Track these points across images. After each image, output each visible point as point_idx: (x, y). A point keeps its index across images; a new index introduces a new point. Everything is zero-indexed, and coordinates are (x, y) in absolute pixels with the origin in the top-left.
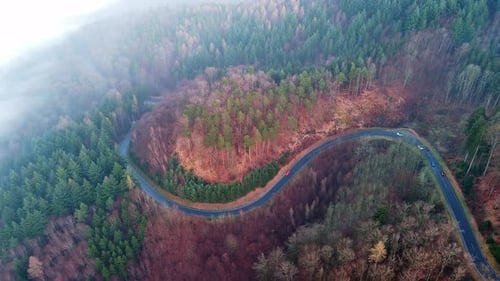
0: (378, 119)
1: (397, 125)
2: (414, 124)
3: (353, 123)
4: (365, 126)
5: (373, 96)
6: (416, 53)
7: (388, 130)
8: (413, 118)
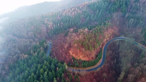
0: (115, 36)
1: (119, 36)
2: (123, 35)
3: (110, 37)
4: (113, 38)
5: (111, 30)
6: (116, 18)
7: (118, 38)
8: (122, 34)
